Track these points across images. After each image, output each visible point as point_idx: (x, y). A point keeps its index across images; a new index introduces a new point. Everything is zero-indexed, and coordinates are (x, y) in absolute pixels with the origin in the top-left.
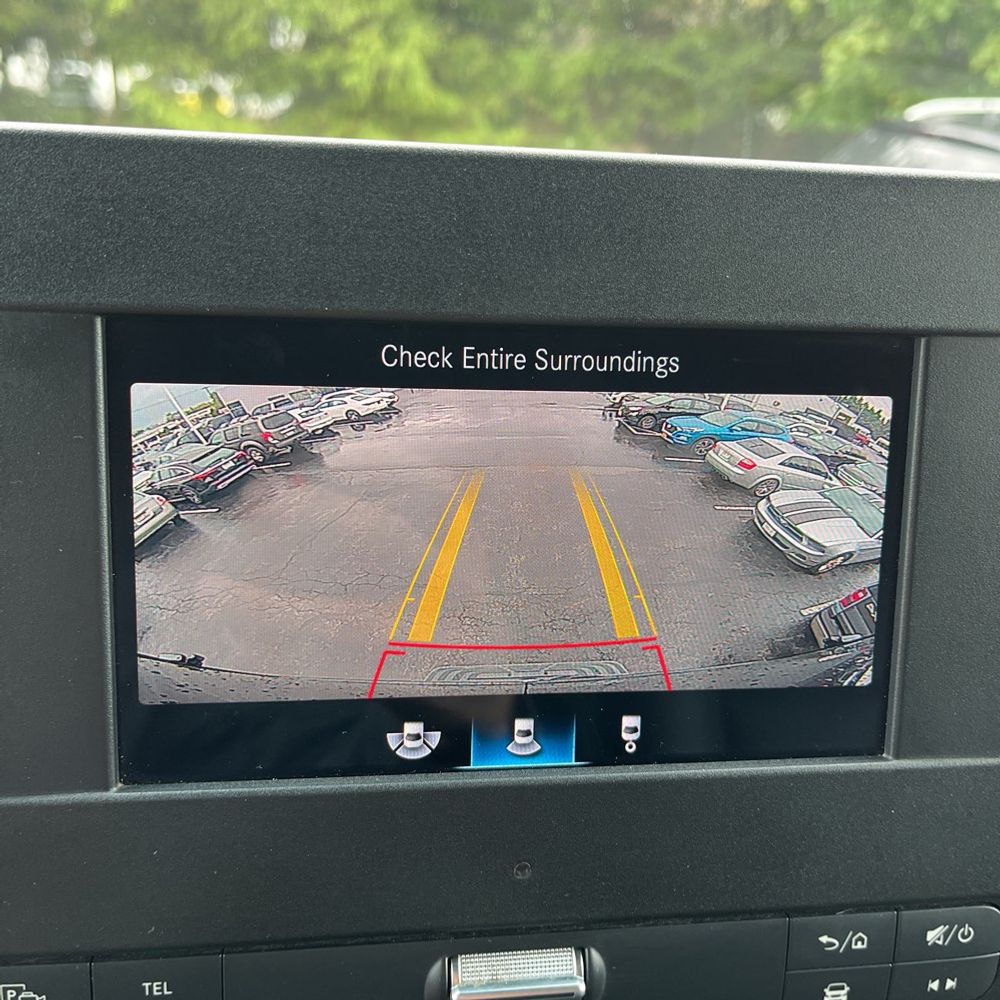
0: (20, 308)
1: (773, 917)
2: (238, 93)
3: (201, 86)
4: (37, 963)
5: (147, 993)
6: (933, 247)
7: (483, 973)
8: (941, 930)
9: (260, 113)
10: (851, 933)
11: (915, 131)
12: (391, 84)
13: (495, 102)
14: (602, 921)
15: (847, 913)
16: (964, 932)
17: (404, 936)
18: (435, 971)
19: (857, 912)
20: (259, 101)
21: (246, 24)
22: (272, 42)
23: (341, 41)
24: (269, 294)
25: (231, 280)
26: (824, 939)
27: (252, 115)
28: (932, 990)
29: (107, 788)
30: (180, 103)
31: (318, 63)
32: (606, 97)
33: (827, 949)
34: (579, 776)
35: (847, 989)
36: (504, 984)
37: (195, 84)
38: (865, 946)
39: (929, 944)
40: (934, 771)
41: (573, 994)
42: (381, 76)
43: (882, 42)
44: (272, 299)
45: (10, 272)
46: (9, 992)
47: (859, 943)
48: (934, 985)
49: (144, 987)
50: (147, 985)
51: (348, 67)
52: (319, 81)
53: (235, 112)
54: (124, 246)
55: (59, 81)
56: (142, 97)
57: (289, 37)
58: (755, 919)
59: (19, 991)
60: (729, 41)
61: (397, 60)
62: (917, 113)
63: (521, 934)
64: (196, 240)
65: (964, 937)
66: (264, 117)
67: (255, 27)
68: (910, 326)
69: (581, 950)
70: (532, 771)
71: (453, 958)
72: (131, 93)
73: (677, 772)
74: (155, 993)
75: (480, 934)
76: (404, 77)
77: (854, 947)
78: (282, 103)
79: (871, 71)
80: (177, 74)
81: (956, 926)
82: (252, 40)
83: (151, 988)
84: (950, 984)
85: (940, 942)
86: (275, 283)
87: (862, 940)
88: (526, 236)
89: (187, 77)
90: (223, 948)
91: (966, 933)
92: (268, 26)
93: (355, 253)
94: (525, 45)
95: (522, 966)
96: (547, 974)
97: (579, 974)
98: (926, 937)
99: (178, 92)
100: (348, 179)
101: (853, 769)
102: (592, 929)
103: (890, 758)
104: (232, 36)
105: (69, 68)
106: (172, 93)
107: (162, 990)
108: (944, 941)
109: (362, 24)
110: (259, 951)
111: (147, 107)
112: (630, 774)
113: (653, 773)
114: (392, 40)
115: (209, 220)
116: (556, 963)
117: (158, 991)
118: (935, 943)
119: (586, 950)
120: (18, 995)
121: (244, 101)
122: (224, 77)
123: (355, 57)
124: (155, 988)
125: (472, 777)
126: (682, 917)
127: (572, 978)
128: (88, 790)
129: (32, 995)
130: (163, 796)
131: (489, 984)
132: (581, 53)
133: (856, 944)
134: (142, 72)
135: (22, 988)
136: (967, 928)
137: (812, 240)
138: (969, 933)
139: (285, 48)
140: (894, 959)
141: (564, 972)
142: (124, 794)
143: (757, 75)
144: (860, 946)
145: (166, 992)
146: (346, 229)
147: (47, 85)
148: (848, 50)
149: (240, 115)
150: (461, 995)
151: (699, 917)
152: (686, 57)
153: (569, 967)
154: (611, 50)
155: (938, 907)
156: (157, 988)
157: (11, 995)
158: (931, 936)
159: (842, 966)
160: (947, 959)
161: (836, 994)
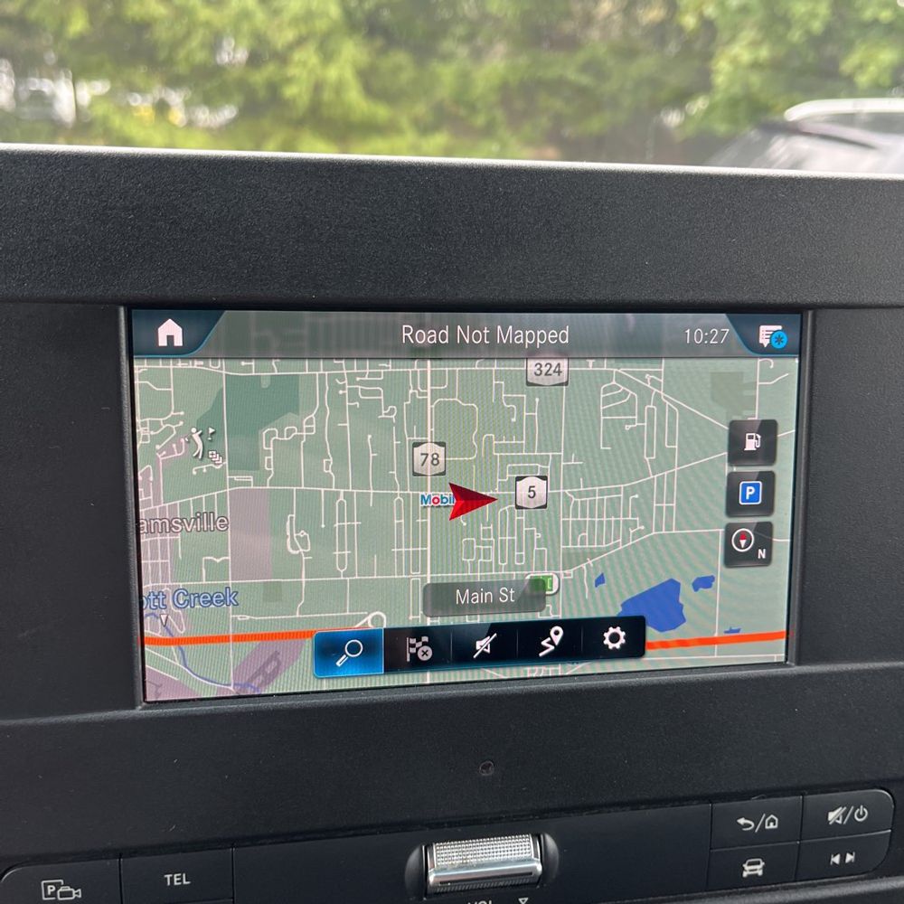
0: (57, 301)
1: (697, 804)
2: (188, 105)
3: (154, 98)
4: (73, 861)
5: (169, 884)
6: (815, 235)
7: (455, 858)
8: (839, 811)
9: (208, 122)
10: (764, 815)
11: (794, 130)
12: (327, 96)
13: (421, 109)
14: (555, 810)
15: (759, 798)
16: (859, 812)
17: (388, 827)
18: (414, 858)
19: (769, 797)
20: (207, 111)
21: (195, 42)
22: (218, 60)
23: (282, 58)
24: (264, 285)
25: (234, 274)
26: (742, 821)
27: (201, 124)
28: (834, 863)
29: (133, 707)
30: (135, 114)
31: (259, 77)
32: (519, 105)
33: (745, 829)
34: (533, 687)
35: (762, 864)
36: (472, 867)
37: (149, 97)
38: (776, 826)
39: (831, 823)
40: (830, 675)
41: (531, 873)
42: (318, 87)
43: (764, 53)
44: (268, 289)
45: (49, 269)
46: (49, 887)
47: (772, 824)
48: (836, 859)
49: (166, 879)
50: (168, 876)
51: (289, 81)
52: (262, 94)
53: (185, 123)
54: (143, 247)
55: (24, 96)
56: (100, 110)
57: (234, 54)
58: (683, 805)
59: (58, 886)
60: (628, 53)
61: (332, 73)
62: (795, 113)
63: (486, 823)
64: (203, 241)
65: (859, 816)
66: (212, 125)
67: (203, 45)
68: (799, 301)
69: (537, 836)
70: (493, 683)
71: (428, 846)
72: (91, 106)
73: (615, 681)
74: (176, 883)
75: (451, 825)
76: (339, 88)
77: (767, 827)
78: (228, 113)
79: (755, 79)
80: (132, 88)
81: (852, 808)
82: (200, 56)
83: (172, 879)
84: (849, 858)
85: (840, 822)
86: (270, 275)
87: (773, 821)
88: (478, 232)
89: (142, 91)
90: (233, 842)
91: (861, 813)
92: (214, 45)
93: (336, 249)
94: (446, 58)
95: (488, 851)
96: (509, 857)
97: (536, 856)
98: (827, 817)
99: (133, 104)
100: (330, 188)
101: (762, 674)
102: (547, 818)
103: (793, 664)
104: (182, 54)
105: (34, 84)
106: (128, 105)
107: (181, 881)
108: (843, 821)
109: (300, 42)
110: (264, 844)
111: (105, 119)
112: (575, 684)
113: (595, 683)
114: (327, 56)
115: (214, 224)
116: (517, 848)
117: (178, 881)
118: (835, 823)
119: (542, 837)
120: (57, 889)
121: (194, 113)
122: (176, 91)
123: (293, 71)
124: (176, 879)
125: (443, 690)
126: (621, 805)
127: (530, 860)
128: (117, 709)
129: (69, 889)
130: (181, 712)
131: (460, 867)
132: (496, 65)
133: (769, 825)
134: (101, 87)
135: (60, 883)
136: (862, 809)
137: (716, 231)
138: (864, 812)
139: (231, 64)
140: (801, 836)
141: (524, 855)
142: (147, 711)
143: (653, 82)
144: (772, 826)
145: (185, 882)
146: (329, 230)
147: (13, 101)
148: (735, 61)
149: (190, 124)
150: (436, 877)
151: (635, 805)
152: (589, 67)
153: (528, 851)
154: (523, 60)
155: (837, 791)
156: (177, 879)
157: (51, 889)
158: (832, 816)
159: (758, 844)
160: (846, 836)
161: (752, 869)
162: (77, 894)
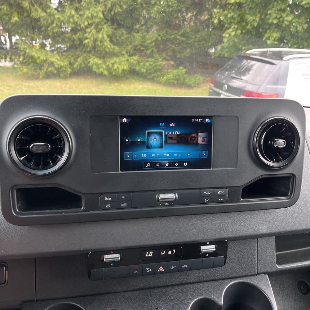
10: (208, 192)
11: (248, 58)
13: (129, 48)
15: (207, 189)
18: (157, 196)
19: (209, 189)
23: (84, 31)
26: (205, 193)
29: (119, 172)
31: (76, 37)
41: (174, 199)
42: (95, 40)
48: (220, 200)
49: (122, 197)
58: (196, 190)
61: (100, 36)
65: (223, 193)
69: (174, 193)
71: (159, 194)
77: (209, 194)
81: (222, 191)
84: (222, 199)
97: (174, 196)
102: (176, 191)
103: (212, 168)
109: (90, 25)
118: (219, 194)
140: (214, 196)
141: (172, 196)
142: (121, 172)
150: (160, 198)
151: (189, 189)
155: (219, 189)
156: (124, 197)
157: (107, 198)
158: (219, 192)
159: (208, 197)
160: (221, 196)
161: (207, 200)
162: (110, 199)
